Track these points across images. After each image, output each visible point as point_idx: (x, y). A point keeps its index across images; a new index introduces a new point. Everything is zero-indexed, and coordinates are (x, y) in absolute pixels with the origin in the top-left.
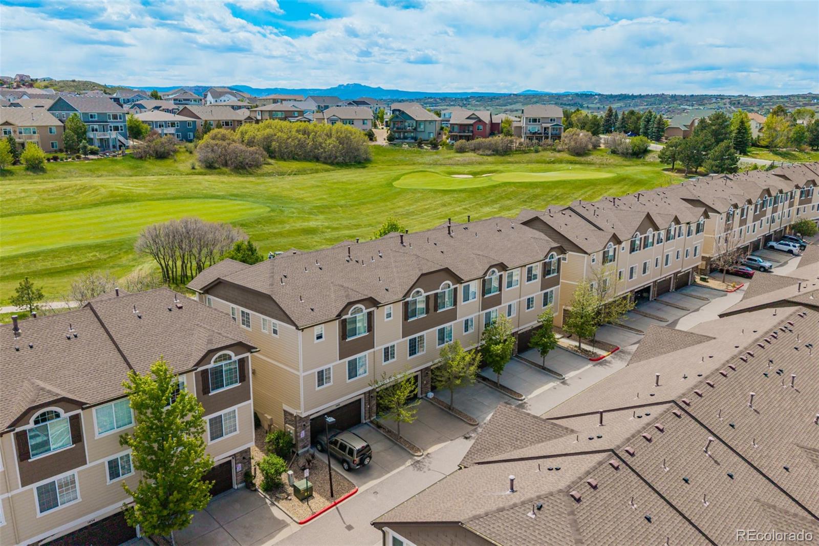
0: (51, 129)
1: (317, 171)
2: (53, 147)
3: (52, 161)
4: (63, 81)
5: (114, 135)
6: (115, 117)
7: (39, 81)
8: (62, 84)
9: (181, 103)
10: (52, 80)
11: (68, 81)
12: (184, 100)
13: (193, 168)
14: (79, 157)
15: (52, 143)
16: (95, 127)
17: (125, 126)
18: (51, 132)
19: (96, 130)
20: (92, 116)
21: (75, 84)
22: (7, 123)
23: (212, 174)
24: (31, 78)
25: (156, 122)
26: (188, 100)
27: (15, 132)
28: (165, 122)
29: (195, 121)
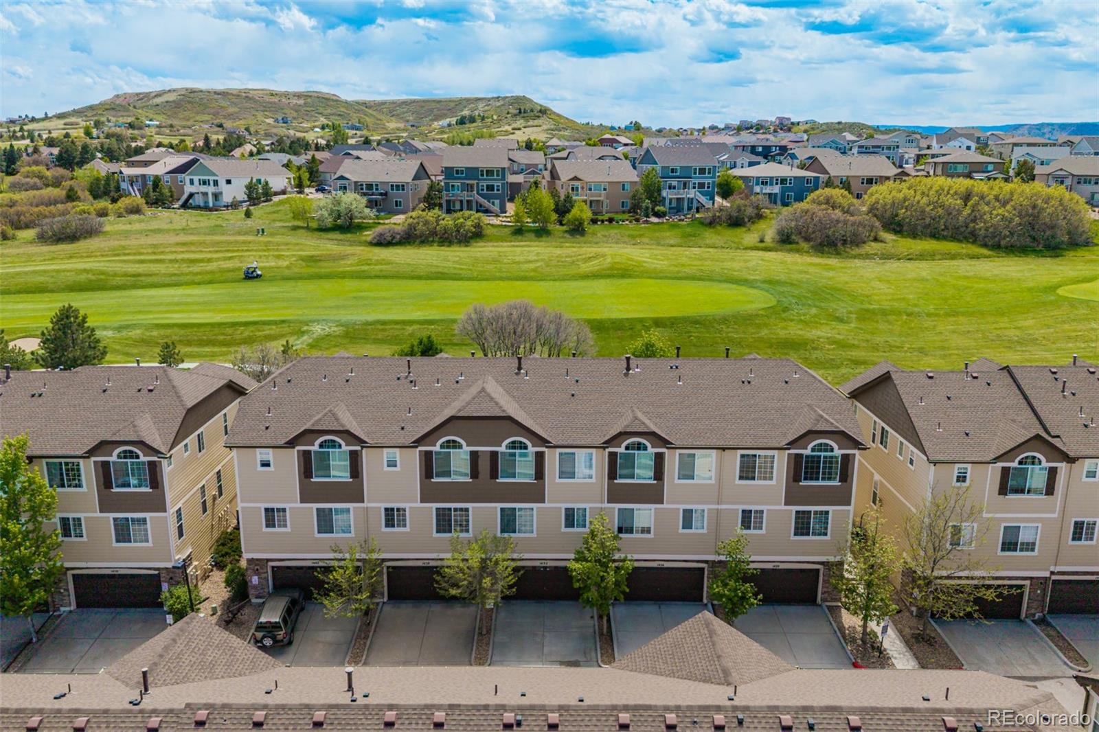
0: (624, 185)
1: (953, 257)
2: (623, 207)
3: (606, 223)
4: (827, 123)
5: (692, 193)
6: (702, 171)
7: (801, 124)
8: (824, 127)
9: (868, 150)
10: (815, 122)
11: (832, 123)
12: (873, 147)
13: (762, 241)
14: (637, 220)
15: (623, 202)
16: (674, 183)
17: (714, 182)
18: (623, 189)
19: (674, 188)
20: (673, 171)
21: (841, 127)
22: (576, 179)
23: (781, 250)
24: (792, 121)
25: (758, 178)
26: (879, 147)
27: (582, 188)
28: (771, 178)
29: (819, 177)
